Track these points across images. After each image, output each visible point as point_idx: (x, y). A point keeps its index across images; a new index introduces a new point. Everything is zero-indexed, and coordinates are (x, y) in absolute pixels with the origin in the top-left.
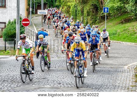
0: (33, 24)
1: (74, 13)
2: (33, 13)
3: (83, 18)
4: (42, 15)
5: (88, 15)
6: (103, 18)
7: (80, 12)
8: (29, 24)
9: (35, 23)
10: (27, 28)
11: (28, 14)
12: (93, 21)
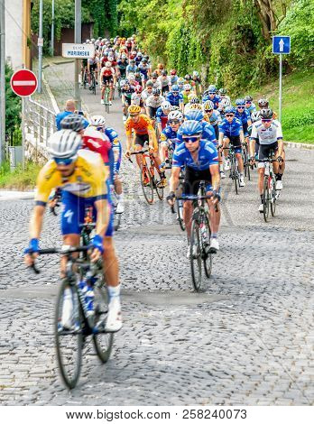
0: (48, 90)
1: (179, 54)
2: (46, 53)
3: (208, 71)
4: (77, 59)
5: (224, 62)
6: (271, 70)
7: (198, 50)
8: (34, 87)
9: (54, 85)
10: (27, 100)
11: (33, 56)
12: (240, 79)
